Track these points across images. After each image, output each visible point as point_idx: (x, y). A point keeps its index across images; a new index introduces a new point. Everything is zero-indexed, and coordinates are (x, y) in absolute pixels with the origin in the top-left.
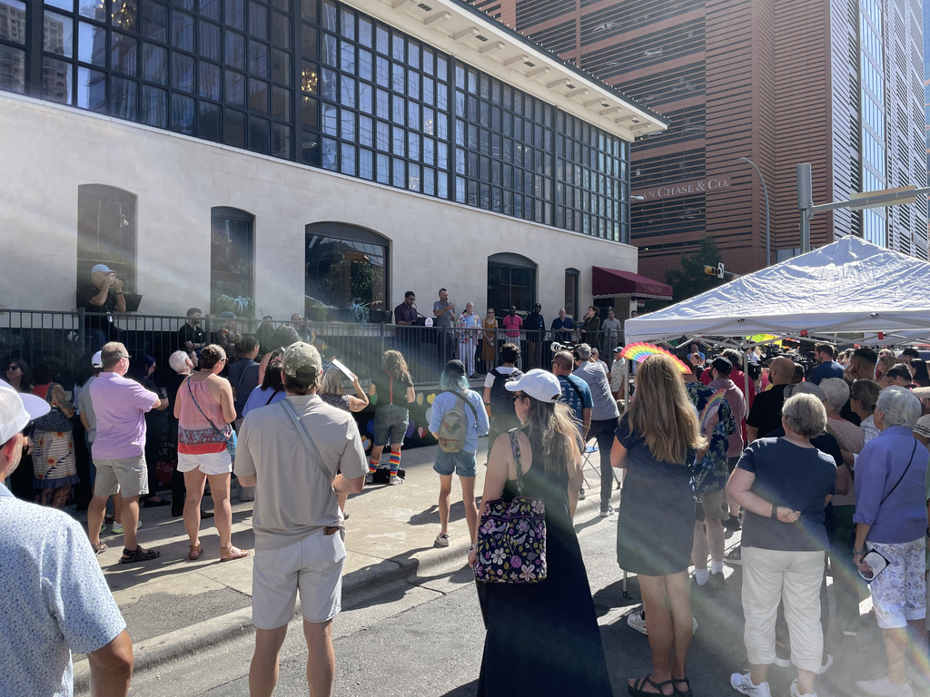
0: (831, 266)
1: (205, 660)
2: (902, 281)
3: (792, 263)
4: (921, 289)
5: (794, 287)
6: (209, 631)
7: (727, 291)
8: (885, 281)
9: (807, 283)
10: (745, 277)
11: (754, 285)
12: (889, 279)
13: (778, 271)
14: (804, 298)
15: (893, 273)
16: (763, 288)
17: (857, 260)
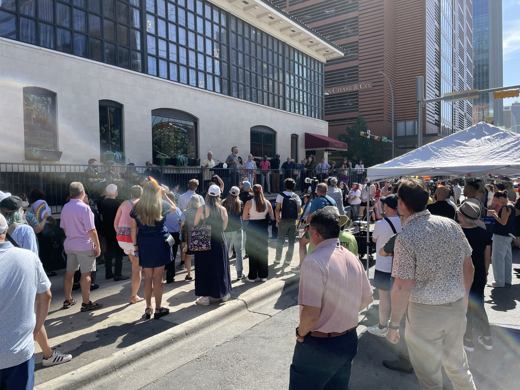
0: (475, 140)
2: (516, 148)
5: (457, 151)
8: (507, 147)
9: (464, 149)
14: (463, 157)
15: (510, 143)
17: (488, 135)
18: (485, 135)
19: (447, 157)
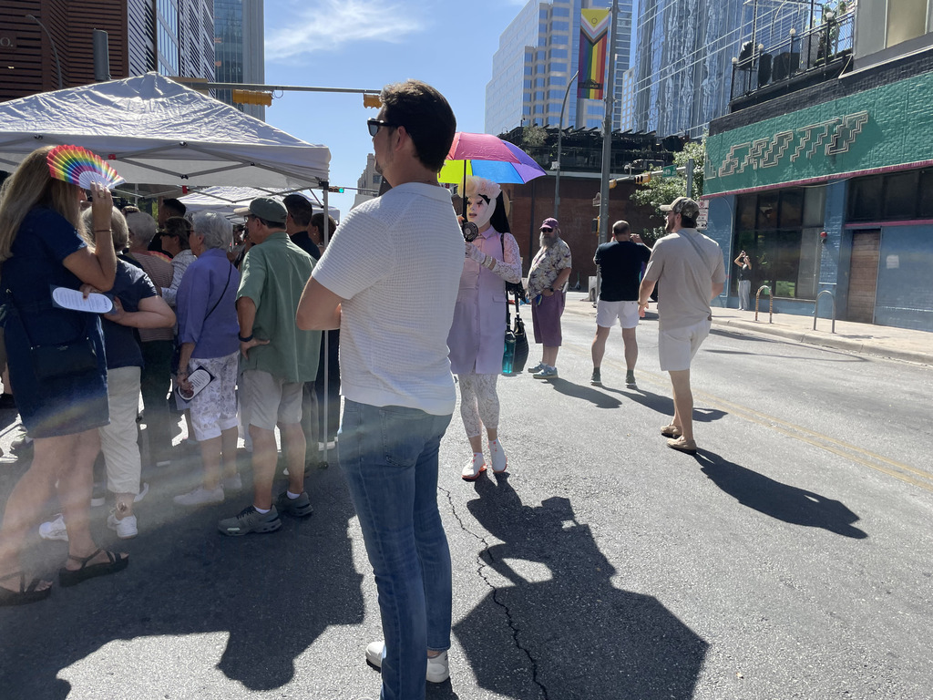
0: (137, 99)
2: (206, 120)
3: (96, 88)
4: (223, 128)
5: (99, 113)
7: (20, 107)
8: (191, 118)
9: (114, 112)
10: (41, 95)
11: (53, 105)
12: (194, 116)
13: (80, 94)
15: (198, 111)
16: (64, 110)
17: (163, 97)
18: (159, 96)
19: (77, 121)
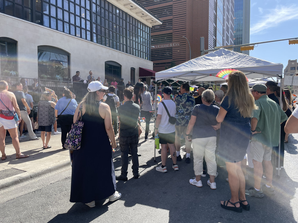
0: (217, 57)
1: (5, 192)
2: (238, 60)
3: (206, 56)
4: (244, 62)
5: (207, 63)
6: (5, 182)
7: (187, 64)
8: (233, 60)
9: (211, 62)
10: (192, 60)
11: (195, 62)
12: (234, 60)
13: (202, 58)
14: (210, 66)
15: (235, 58)
16: (198, 63)
17: (224, 55)
19: (201, 66)
